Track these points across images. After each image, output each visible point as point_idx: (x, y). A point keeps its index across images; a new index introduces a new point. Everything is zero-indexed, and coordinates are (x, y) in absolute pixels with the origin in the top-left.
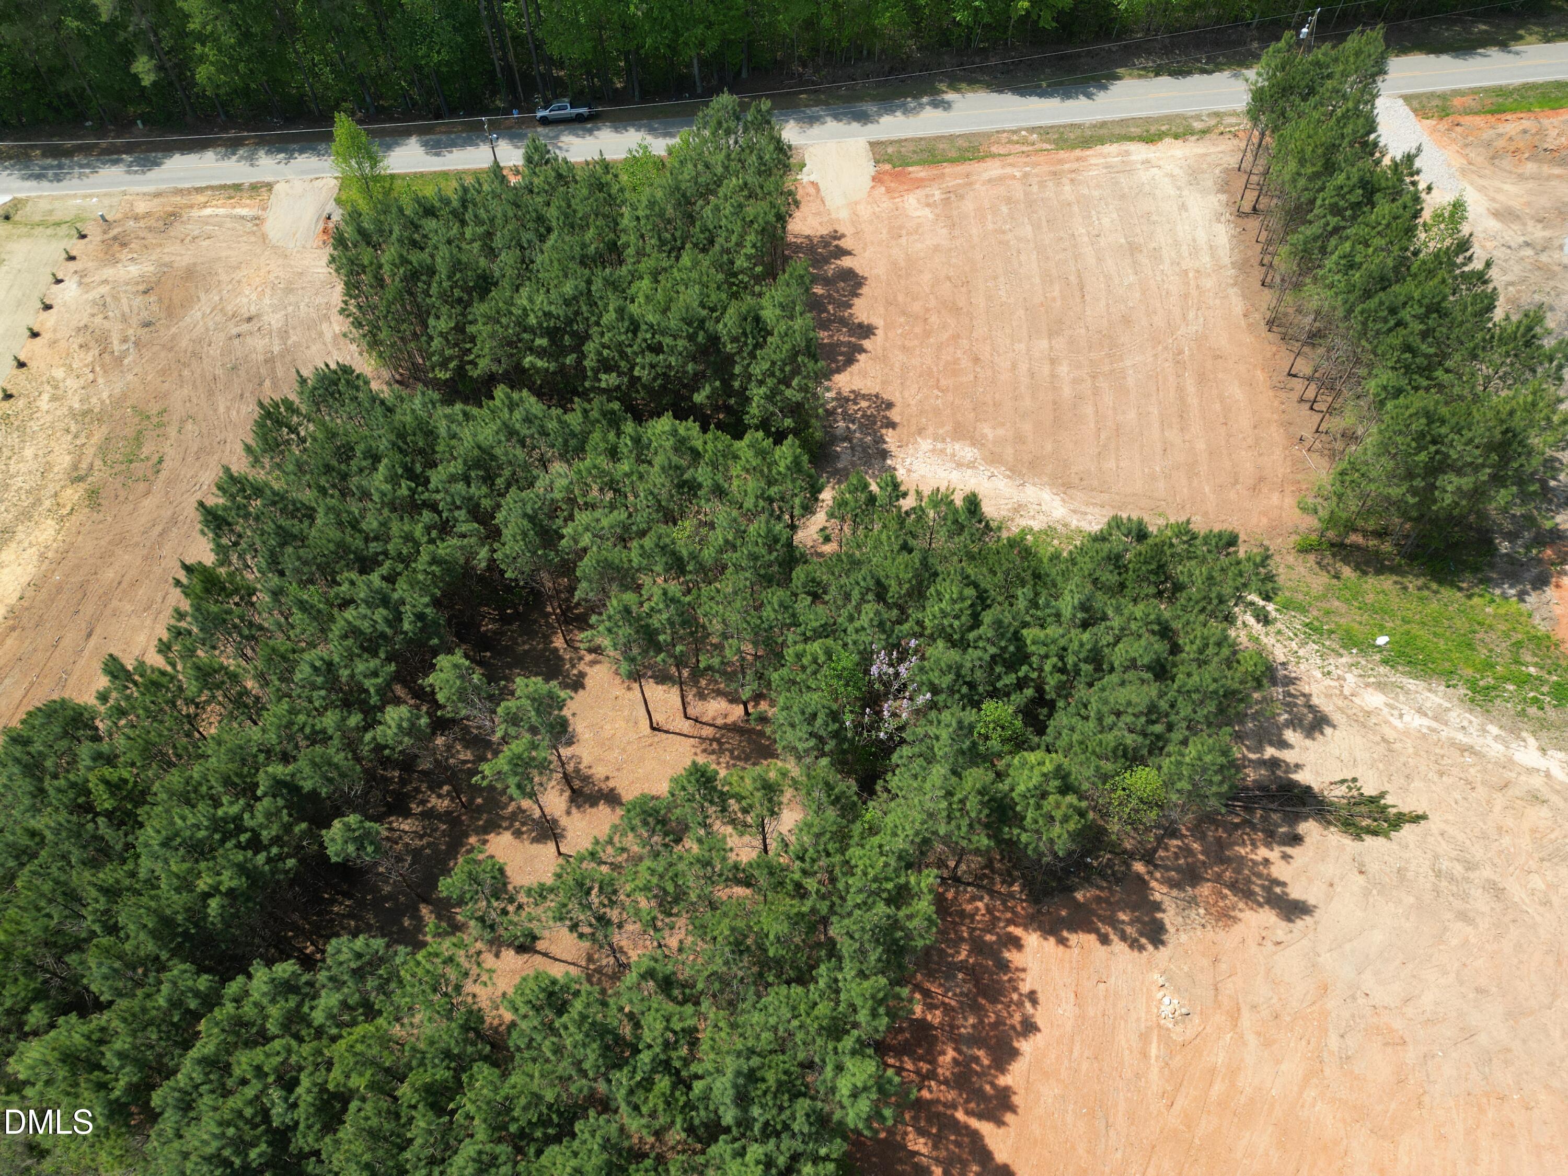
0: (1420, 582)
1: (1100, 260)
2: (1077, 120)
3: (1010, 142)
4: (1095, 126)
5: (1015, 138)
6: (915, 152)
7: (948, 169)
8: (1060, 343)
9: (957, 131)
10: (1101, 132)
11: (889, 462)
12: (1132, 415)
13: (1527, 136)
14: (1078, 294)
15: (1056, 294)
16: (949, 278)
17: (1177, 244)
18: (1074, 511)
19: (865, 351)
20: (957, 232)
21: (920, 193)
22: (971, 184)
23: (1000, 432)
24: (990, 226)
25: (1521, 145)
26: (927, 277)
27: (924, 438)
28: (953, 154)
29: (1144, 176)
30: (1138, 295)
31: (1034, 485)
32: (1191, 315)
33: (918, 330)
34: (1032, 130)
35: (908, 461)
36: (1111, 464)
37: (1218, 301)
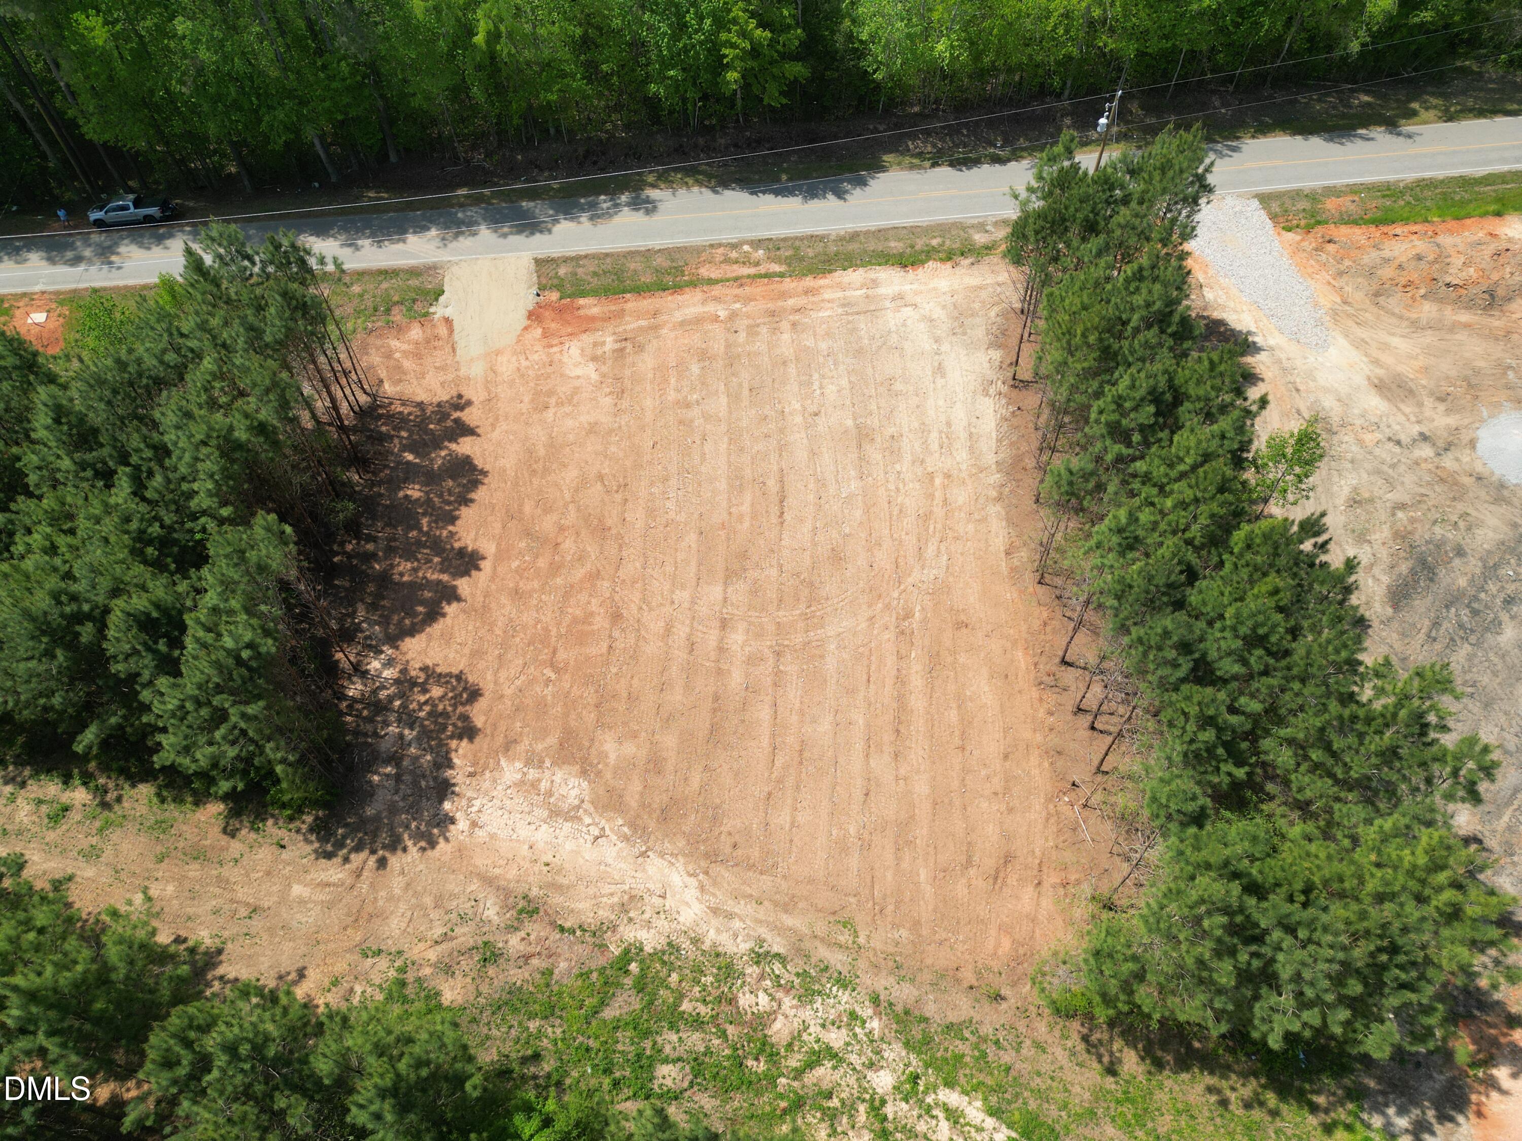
0: (1246, 1091)
1: (814, 454)
2: (820, 230)
3: (727, 261)
4: (841, 239)
5: (734, 255)
6: (595, 274)
7: (632, 304)
8: (739, 591)
9: (656, 243)
10: (853, 247)
11: (447, 805)
12: (825, 725)
13: (1423, 265)
14: (775, 510)
15: (746, 508)
16: (601, 477)
17: (924, 430)
18: (715, 911)
19: (458, 599)
20: (625, 404)
21: (588, 339)
22: (655, 328)
23: (629, 749)
24: (672, 396)
25: (1415, 276)
26: (571, 475)
27: (511, 760)
28: (647, 278)
29: (892, 319)
30: (858, 513)
31: (662, 855)
32: (931, 550)
33: (542, 563)
34: (757, 244)
35: (477, 803)
36: (782, 818)
37: (971, 527)
